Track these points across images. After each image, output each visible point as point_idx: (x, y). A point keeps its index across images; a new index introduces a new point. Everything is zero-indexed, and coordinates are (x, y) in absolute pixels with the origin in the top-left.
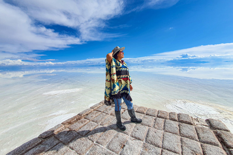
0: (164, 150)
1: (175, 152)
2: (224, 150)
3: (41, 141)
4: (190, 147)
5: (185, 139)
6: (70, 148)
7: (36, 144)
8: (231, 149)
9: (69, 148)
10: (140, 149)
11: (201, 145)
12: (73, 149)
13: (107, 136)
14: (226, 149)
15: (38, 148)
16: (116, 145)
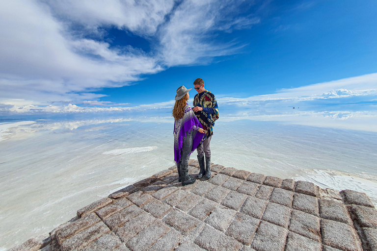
0: (264, 222)
1: (279, 225)
2: (356, 229)
3: (111, 201)
4: (303, 221)
5: (297, 212)
6: (145, 210)
7: (107, 203)
8: (364, 228)
9: (143, 210)
10: (232, 218)
11: (321, 221)
12: (148, 212)
13: (190, 201)
14: (359, 228)
15: (110, 207)
16: (200, 211)
